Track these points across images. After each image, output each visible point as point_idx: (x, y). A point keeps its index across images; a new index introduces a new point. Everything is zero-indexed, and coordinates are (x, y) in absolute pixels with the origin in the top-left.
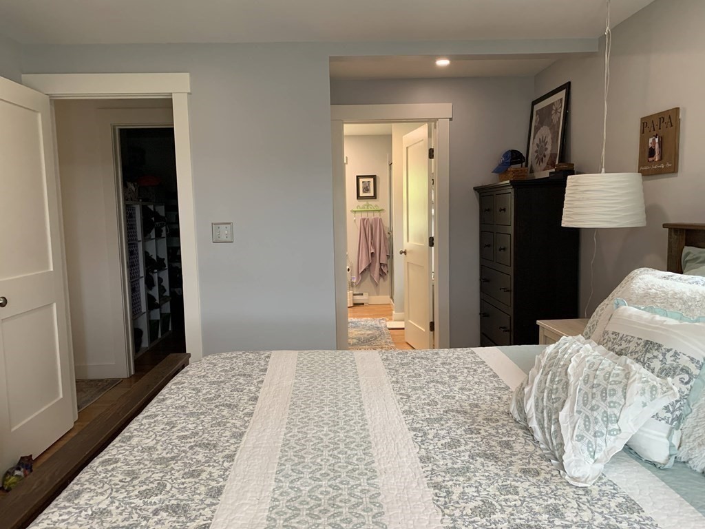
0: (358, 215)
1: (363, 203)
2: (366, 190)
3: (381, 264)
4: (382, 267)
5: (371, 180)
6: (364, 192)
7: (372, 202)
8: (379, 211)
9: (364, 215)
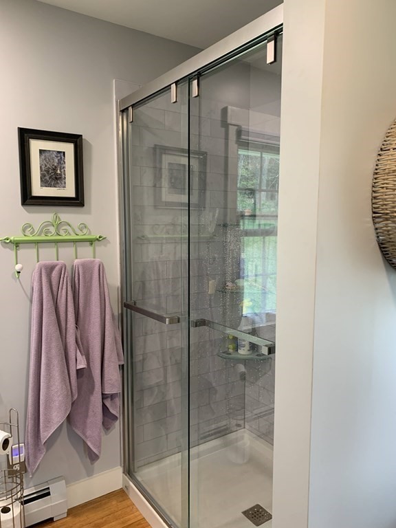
0: (28, 253)
1: (41, 218)
2: (53, 176)
3: (104, 396)
4: (108, 403)
5: (68, 148)
6: (45, 183)
7: (69, 216)
8: (91, 242)
9: (49, 255)
